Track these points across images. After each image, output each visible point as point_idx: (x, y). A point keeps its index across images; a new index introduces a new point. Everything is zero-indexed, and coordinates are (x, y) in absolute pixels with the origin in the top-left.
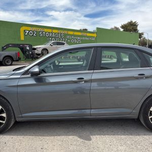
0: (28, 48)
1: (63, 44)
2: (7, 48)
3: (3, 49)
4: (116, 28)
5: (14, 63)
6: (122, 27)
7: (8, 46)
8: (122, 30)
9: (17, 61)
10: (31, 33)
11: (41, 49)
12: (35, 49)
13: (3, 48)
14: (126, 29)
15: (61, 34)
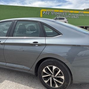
10: (46, 13)
15: (65, 12)
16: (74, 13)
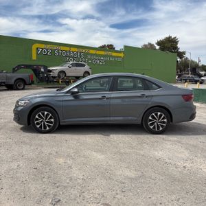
0: (43, 70)
1: (84, 66)
2: (18, 69)
3: (14, 71)
4: (150, 44)
5: (26, 87)
6: (158, 43)
7: (19, 67)
8: (158, 47)
9: (30, 84)
10: (45, 52)
11: (58, 71)
12: (50, 71)
13: (14, 69)
14: (164, 46)
15: (81, 53)
16: (95, 54)
